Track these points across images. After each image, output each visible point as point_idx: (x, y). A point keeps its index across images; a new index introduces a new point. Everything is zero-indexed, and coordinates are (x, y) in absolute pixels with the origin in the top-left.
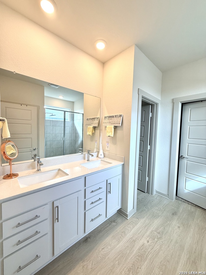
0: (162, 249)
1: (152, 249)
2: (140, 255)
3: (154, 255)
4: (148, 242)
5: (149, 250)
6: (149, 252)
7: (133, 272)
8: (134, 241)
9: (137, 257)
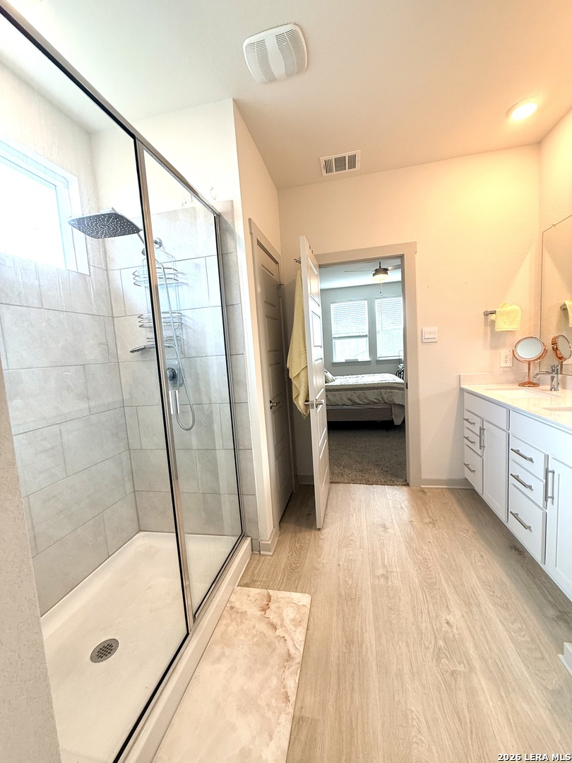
0: (414, 627)
1: (429, 613)
2: (434, 587)
3: (417, 603)
4: (448, 623)
5: (431, 606)
6: (427, 600)
7: (420, 560)
8: (468, 604)
9: (434, 580)
